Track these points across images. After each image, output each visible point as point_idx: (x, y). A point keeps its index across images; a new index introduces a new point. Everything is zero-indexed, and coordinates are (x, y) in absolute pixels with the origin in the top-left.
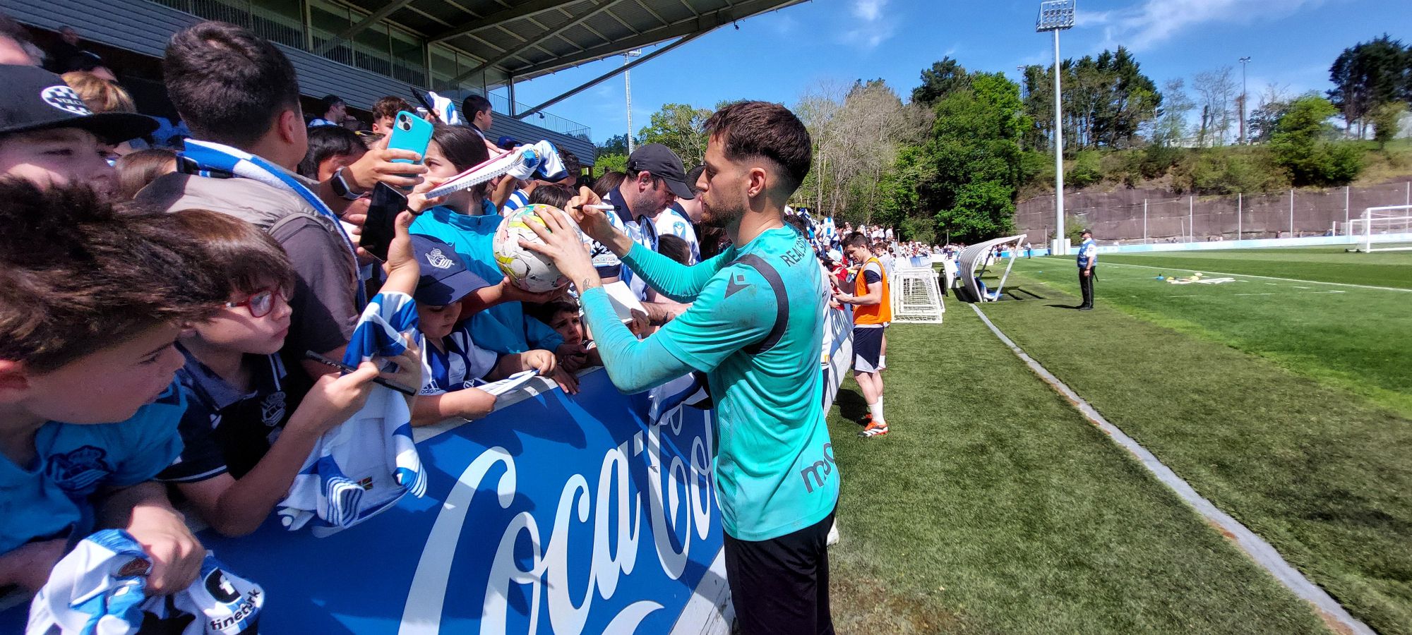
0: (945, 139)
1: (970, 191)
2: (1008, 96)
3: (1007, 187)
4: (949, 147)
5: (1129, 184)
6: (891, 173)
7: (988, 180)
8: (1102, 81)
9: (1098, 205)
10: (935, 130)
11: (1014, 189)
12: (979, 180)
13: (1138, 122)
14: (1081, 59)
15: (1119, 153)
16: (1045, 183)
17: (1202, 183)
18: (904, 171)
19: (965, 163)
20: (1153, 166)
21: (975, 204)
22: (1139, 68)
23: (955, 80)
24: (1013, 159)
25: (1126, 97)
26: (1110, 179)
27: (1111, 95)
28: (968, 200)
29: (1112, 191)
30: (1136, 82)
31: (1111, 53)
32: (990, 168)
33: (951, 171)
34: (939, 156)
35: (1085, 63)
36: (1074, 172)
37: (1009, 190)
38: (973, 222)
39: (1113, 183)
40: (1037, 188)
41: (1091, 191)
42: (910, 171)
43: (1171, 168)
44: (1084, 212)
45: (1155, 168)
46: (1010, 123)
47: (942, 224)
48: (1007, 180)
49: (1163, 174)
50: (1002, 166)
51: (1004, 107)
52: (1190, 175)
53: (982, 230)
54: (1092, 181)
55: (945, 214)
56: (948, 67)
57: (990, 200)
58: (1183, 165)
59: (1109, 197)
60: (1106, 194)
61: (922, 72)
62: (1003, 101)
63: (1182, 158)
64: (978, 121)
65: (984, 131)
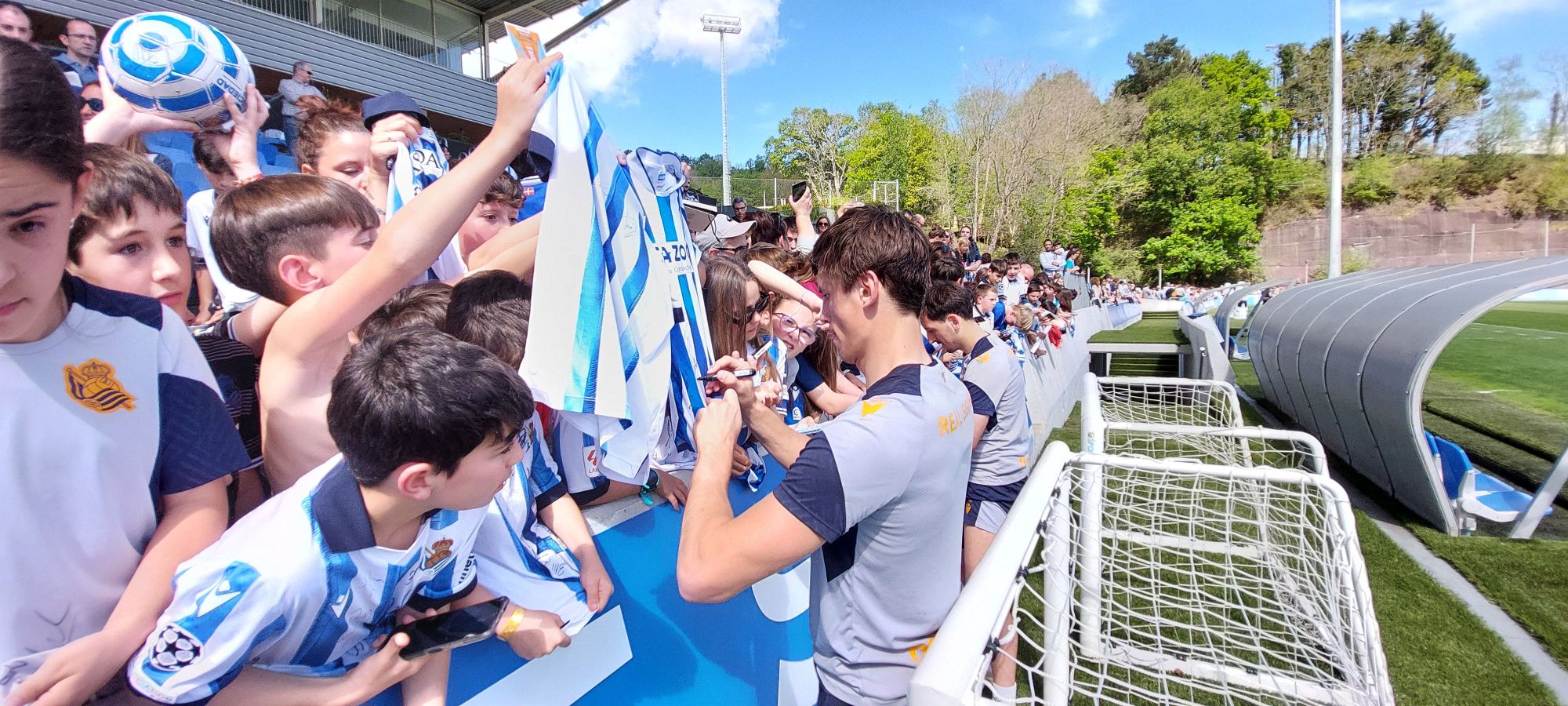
0: (1159, 142)
1: (1195, 211)
2: (1254, 82)
3: (1250, 206)
4: (1165, 151)
5: (1438, 203)
6: (1082, 185)
7: (1222, 197)
8: (1397, 60)
9: (1387, 232)
10: (1146, 130)
11: (1260, 210)
12: (1208, 197)
13: (1453, 117)
14: (1363, 32)
15: (1420, 161)
16: (1306, 203)
17: (1554, 203)
18: (1100, 182)
19: (1189, 173)
20: (1478, 178)
21: (1202, 229)
22: (1453, 42)
23: (1175, 64)
24: (1260, 167)
25: (1432, 82)
26: (1407, 197)
27: (1410, 80)
28: (1192, 225)
29: (1410, 213)
30: (1451, 60)
31: (1409, 23)
32: (1225, 180)
33: (1168, 185)
34: (1151, 164)
35: (1369, 38)
36: (1351, 186)
37: (1253, 211)
38: (1196, 254)
39: (1412, 202)
40: (1292, 210)
41: (1376, 213)
42: (1109, 182)
43: (1504, 182)
44: (1364, 242)
45: (1482, 181)
46: (1256, 119)
47: (1152, 257)
48: (1249, 197)
49: (1492, 189)
50: (1243, 178)
51: (1250, 96)
52: (1535, 192)
53: (1212, 265)
54: (1378, 200)
55: (1156, 243)
56: (1167, 48)
57: (1225, 223)
58: (1523, 176)
59: (1405, 223)
60: (1400, 218)
61: (1130, 56)
62: (1247, 89)
63: (1523, 167)
64: (1210, 116)
65: (1219, 129)
